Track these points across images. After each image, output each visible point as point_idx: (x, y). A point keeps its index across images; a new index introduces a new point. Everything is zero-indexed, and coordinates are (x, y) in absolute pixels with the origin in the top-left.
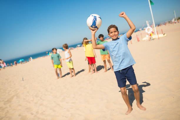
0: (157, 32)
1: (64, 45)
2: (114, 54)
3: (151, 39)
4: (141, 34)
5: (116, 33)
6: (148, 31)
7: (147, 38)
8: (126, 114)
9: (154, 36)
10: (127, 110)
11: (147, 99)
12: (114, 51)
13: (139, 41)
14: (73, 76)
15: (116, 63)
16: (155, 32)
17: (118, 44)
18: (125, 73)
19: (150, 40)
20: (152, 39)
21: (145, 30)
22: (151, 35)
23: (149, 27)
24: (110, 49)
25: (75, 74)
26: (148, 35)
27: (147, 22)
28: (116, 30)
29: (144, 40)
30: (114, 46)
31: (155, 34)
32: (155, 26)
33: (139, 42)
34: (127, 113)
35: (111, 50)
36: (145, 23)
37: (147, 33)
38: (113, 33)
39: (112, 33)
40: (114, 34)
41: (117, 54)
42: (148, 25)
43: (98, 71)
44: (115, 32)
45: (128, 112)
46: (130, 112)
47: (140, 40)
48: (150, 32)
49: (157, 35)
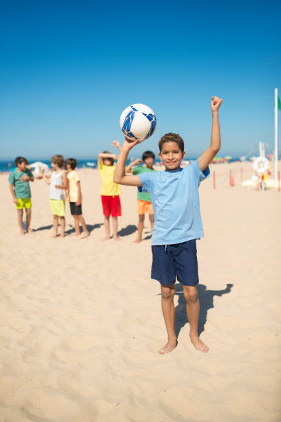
0: (279, 173)
1: (56, 158)
2: (162, 202)
3: (261, 186)
4: (242, 169)
5: (177, 156)
6: (259, 167)
7: (252, 182)
8: (161, 353)
9: (269, 182)
10: (165, 344)
11: (217, 327)
12: (162, 195)
13: (232, 185)
14: (58, 236)
15: (159, 226)
16: (274, 171)
17: (176, 182)
18: (176, 254)
19: (257, 190)
20: (263, 187)
21: (252, 161)
22: (263, 178)
23: (262, 158)
24: (155, 189)
25: (65, 232)
26: (256, 175)
27: (261, 145)
28: (177, 148)
29: (246, 187)
30: (166, 184)
31: (274, 178)
32: (276, 159)
33: (233, 188)
34: (162, 351)
35: (157, 191)
36: (257, 146)
37: (256, 172)
38: (170, 153)
39: (166, 153)
40: (171, 158)
41: (166, 205)
42: (262, 152)
43: (121, 238)
44: (175, 152)
45: (165, 347)
46: (171, 350)
47: (236, 182)
48: (262, 171)
49: (277, 181)
